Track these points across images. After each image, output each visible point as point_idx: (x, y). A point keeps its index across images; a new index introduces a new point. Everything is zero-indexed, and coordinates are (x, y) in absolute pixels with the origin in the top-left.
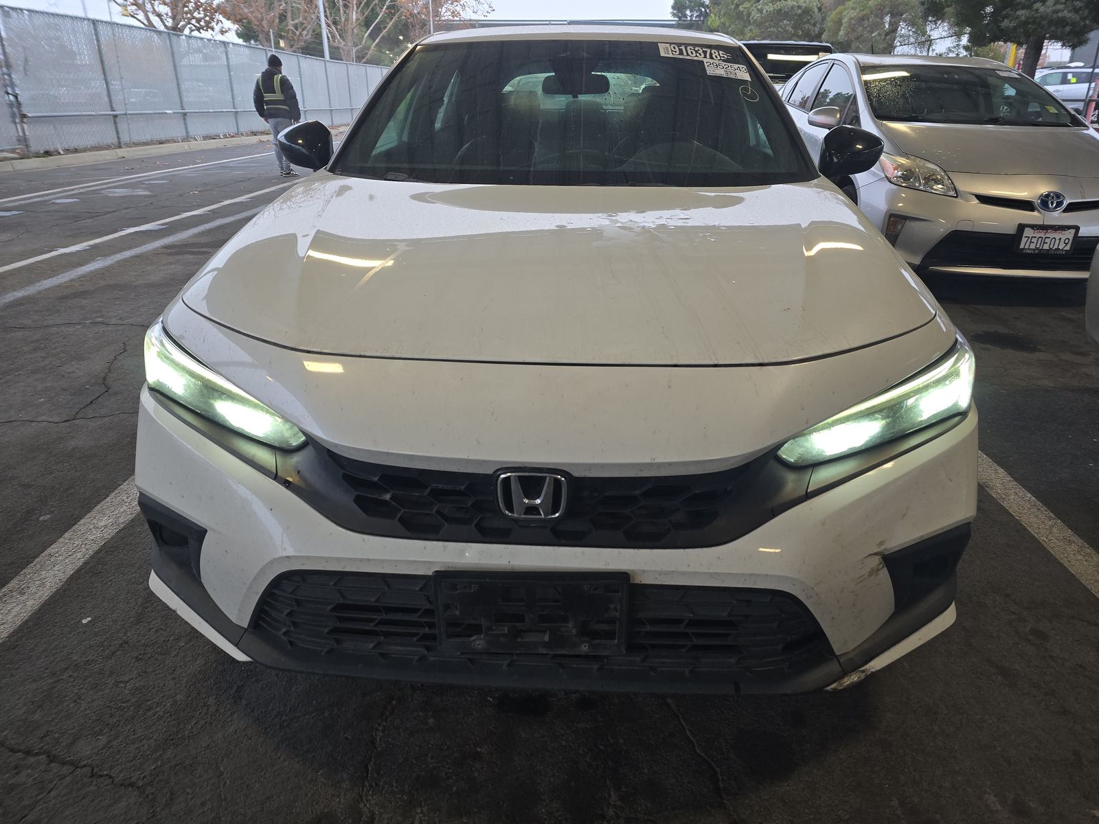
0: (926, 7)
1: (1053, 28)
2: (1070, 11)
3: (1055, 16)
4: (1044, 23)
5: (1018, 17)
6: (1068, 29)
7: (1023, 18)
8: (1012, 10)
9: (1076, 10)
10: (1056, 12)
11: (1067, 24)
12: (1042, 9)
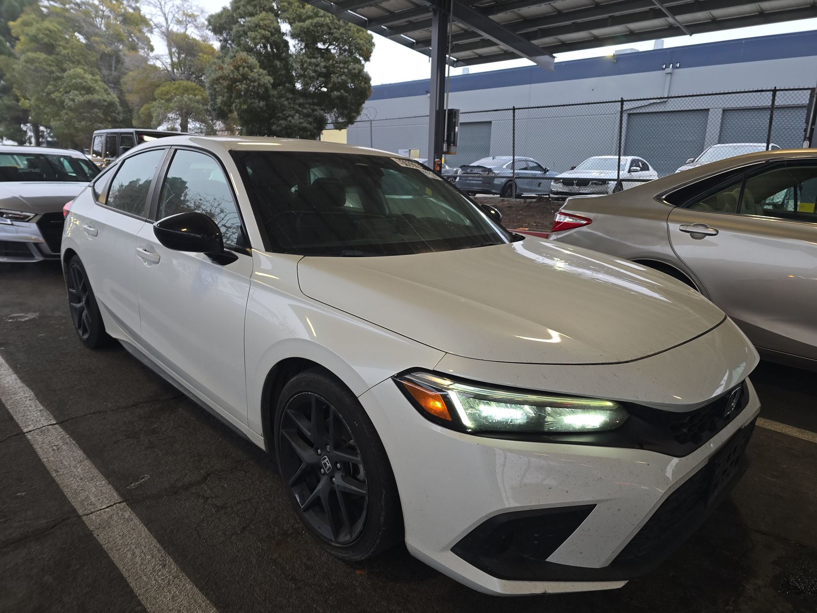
0: (217, 112)
1: (301, 132)
2: (308, 123)
3: (301, 125)
4: (296, 129)
5: (280, 125)
6: (309, 133)
7: (284, 126)
8: (275, 120)
9: (311, 123)
10: (301, 123)
11: (308, 131)
12: (293, 121)
